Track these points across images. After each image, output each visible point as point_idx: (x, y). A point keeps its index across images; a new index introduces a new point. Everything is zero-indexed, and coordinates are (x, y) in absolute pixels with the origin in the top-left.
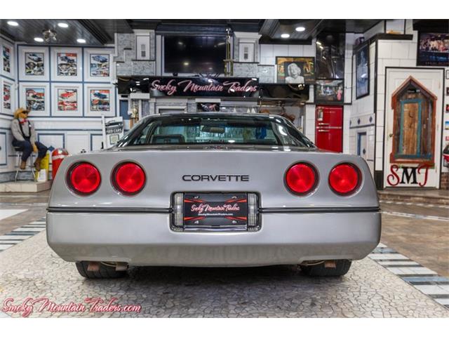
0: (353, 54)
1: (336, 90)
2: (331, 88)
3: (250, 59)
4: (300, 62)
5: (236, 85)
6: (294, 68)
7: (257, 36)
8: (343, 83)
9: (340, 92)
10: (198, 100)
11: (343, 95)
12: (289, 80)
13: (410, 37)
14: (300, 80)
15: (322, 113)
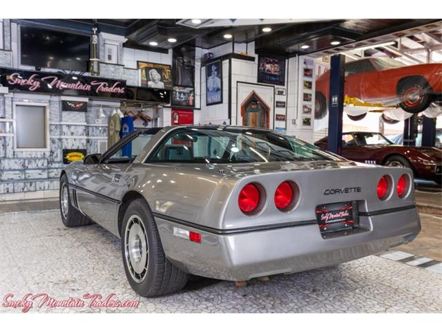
0: (202, 66)
1: (189, 96)
2: (184, 94)
3: (114, 61)
4: (160, 69)
5: (104, 86)
6: (155, 74)
7: (123, 39)
8: (194, 90)
9: (191, 98)
10: (64, 98)
11: (194, 101)
12: (151, 84)
13: (252, 59)
14: (161, 85)
15: (177, 116)
